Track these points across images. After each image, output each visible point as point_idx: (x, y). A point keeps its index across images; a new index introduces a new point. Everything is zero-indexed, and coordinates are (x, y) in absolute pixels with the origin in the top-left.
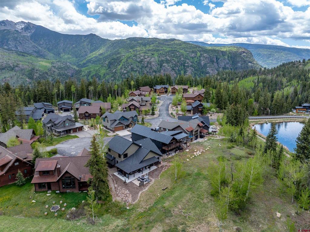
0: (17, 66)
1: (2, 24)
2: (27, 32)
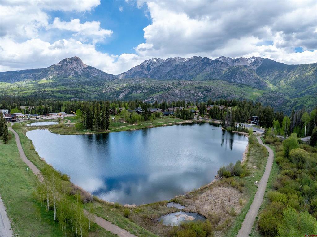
0: (229, 96)
1: (237, 61)
2: (254, 66)
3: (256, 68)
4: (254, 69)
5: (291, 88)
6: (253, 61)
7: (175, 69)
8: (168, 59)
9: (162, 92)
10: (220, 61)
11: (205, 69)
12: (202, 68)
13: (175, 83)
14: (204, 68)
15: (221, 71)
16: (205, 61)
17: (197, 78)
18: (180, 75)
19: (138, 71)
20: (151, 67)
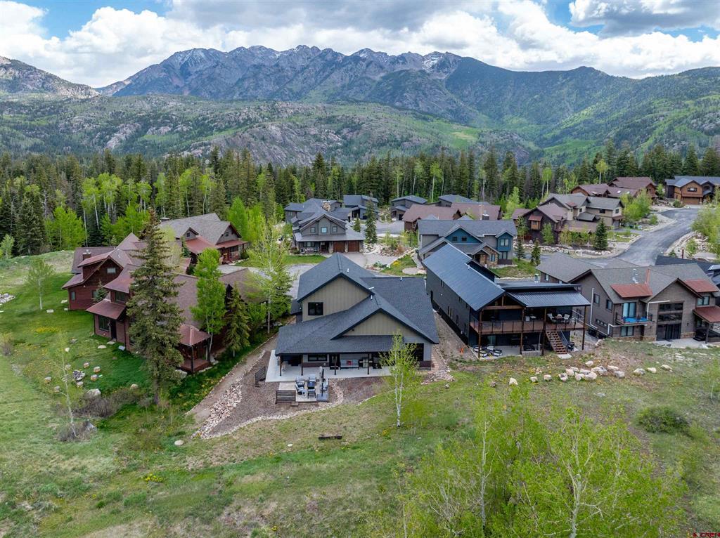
0: (407, 140)
1: (400, 61)
2: (441, 72)
3: (444, 77)
4: (440, 80)
5: (529, 124)
6: (436, 62)
7: (255, 76)
8: (234, 51)
9: (231, 132)
10: (364, 60)
11: (328, 76)
12: (321, 73)
13: (262, 107)
14: (327, 73)
15: (367, 82)
16: (329, 57)
17: (311, 98)
18: (268, 91)
19: (158, 80)
20: (190, 69)
